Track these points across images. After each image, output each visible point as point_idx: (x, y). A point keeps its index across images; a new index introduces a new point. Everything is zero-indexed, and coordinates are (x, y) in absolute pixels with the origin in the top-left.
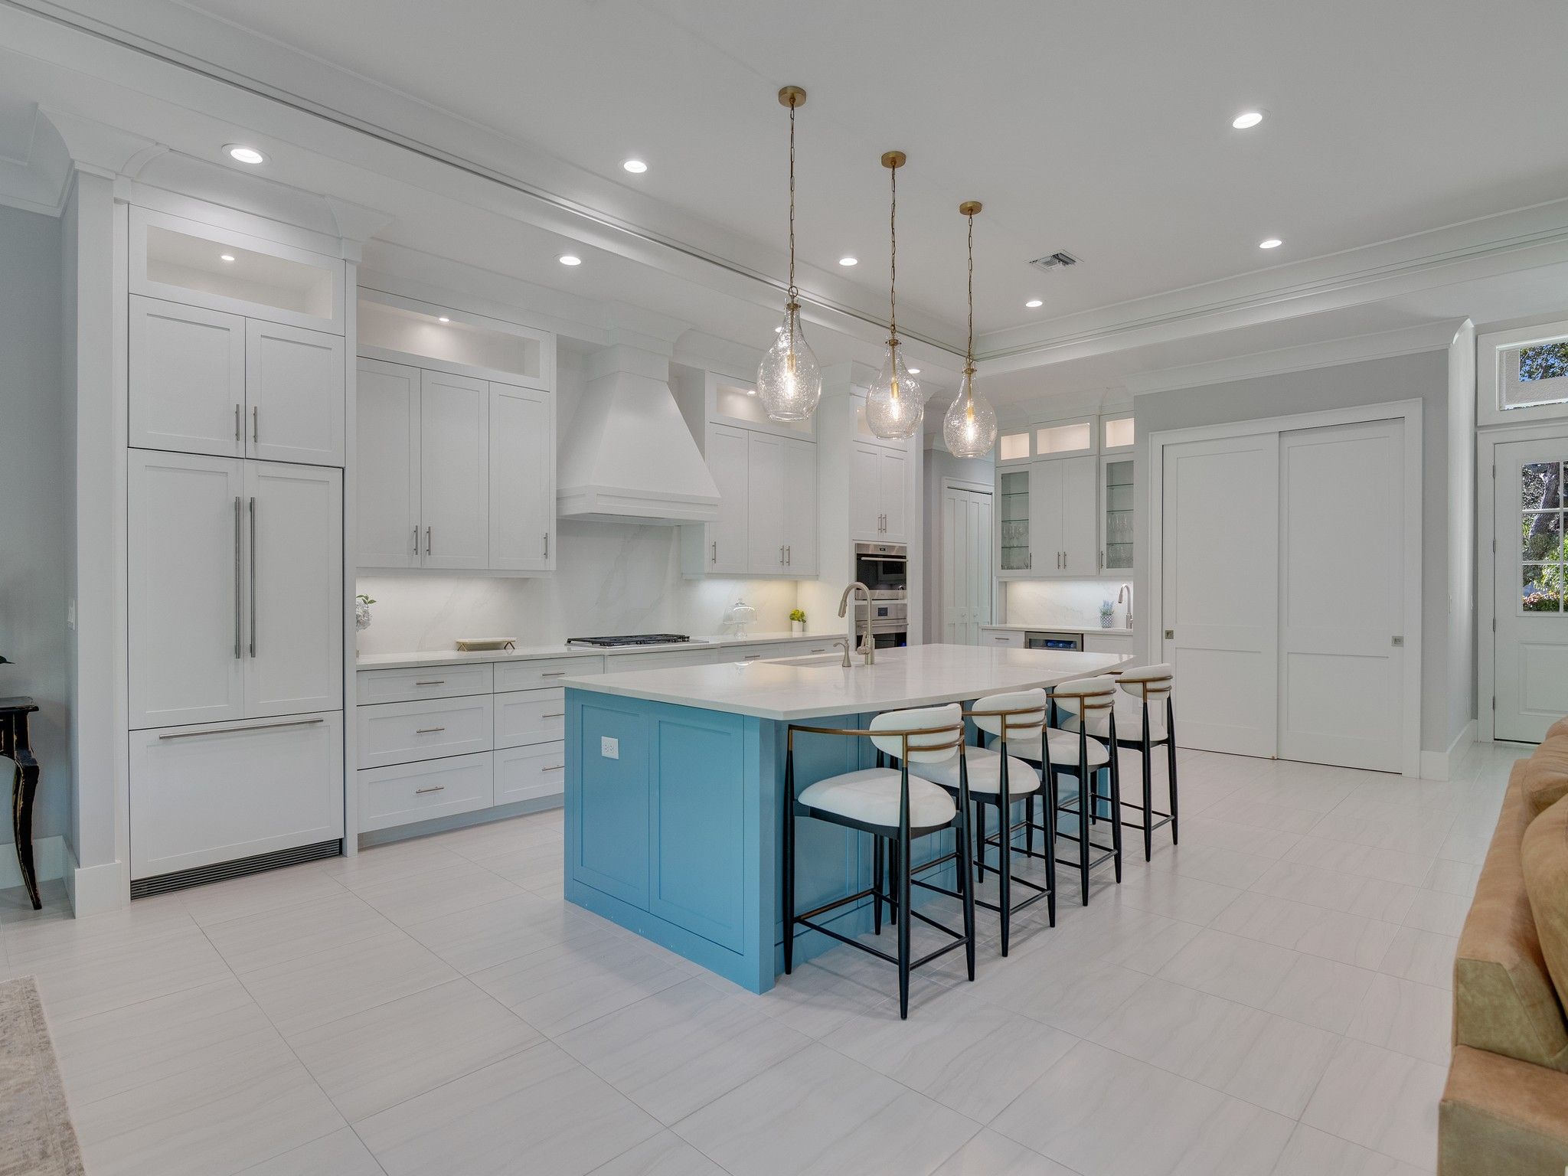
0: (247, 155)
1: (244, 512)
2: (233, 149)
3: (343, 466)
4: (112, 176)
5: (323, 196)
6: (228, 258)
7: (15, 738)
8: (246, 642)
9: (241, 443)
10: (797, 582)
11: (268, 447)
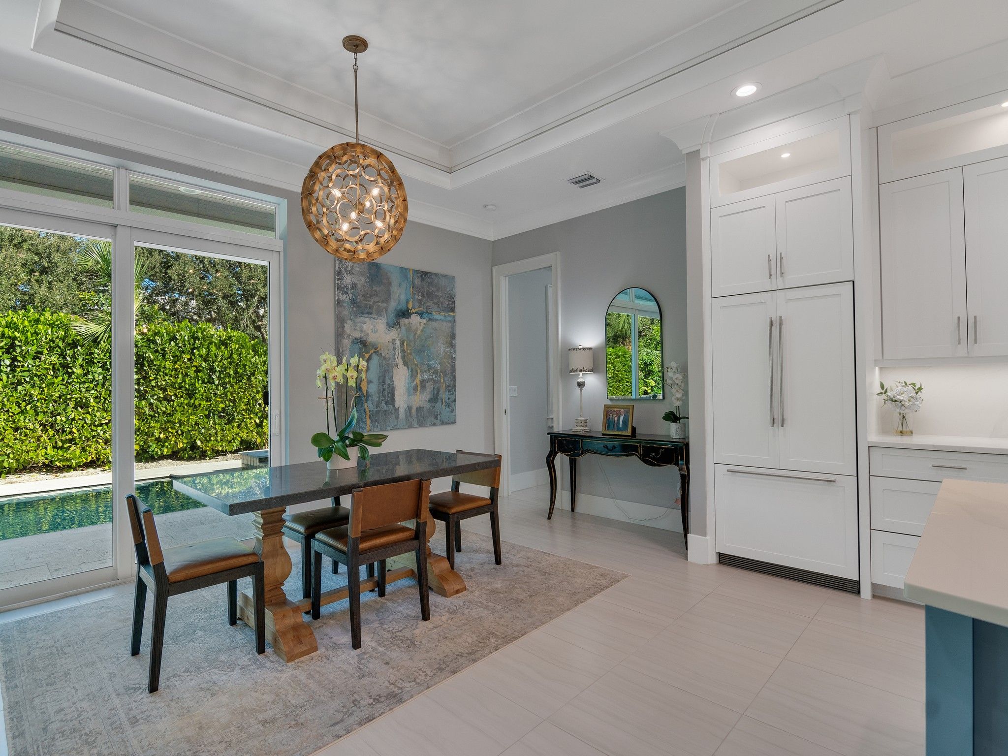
0: (746, 91)
1: (776, 326)
2: (737, 91)
3: (852, 279)
5: (817, 79)
6: (786, 156)
7: (679, 458)
8: (777, 416)
9: (774, 280)
11: (791, 279)
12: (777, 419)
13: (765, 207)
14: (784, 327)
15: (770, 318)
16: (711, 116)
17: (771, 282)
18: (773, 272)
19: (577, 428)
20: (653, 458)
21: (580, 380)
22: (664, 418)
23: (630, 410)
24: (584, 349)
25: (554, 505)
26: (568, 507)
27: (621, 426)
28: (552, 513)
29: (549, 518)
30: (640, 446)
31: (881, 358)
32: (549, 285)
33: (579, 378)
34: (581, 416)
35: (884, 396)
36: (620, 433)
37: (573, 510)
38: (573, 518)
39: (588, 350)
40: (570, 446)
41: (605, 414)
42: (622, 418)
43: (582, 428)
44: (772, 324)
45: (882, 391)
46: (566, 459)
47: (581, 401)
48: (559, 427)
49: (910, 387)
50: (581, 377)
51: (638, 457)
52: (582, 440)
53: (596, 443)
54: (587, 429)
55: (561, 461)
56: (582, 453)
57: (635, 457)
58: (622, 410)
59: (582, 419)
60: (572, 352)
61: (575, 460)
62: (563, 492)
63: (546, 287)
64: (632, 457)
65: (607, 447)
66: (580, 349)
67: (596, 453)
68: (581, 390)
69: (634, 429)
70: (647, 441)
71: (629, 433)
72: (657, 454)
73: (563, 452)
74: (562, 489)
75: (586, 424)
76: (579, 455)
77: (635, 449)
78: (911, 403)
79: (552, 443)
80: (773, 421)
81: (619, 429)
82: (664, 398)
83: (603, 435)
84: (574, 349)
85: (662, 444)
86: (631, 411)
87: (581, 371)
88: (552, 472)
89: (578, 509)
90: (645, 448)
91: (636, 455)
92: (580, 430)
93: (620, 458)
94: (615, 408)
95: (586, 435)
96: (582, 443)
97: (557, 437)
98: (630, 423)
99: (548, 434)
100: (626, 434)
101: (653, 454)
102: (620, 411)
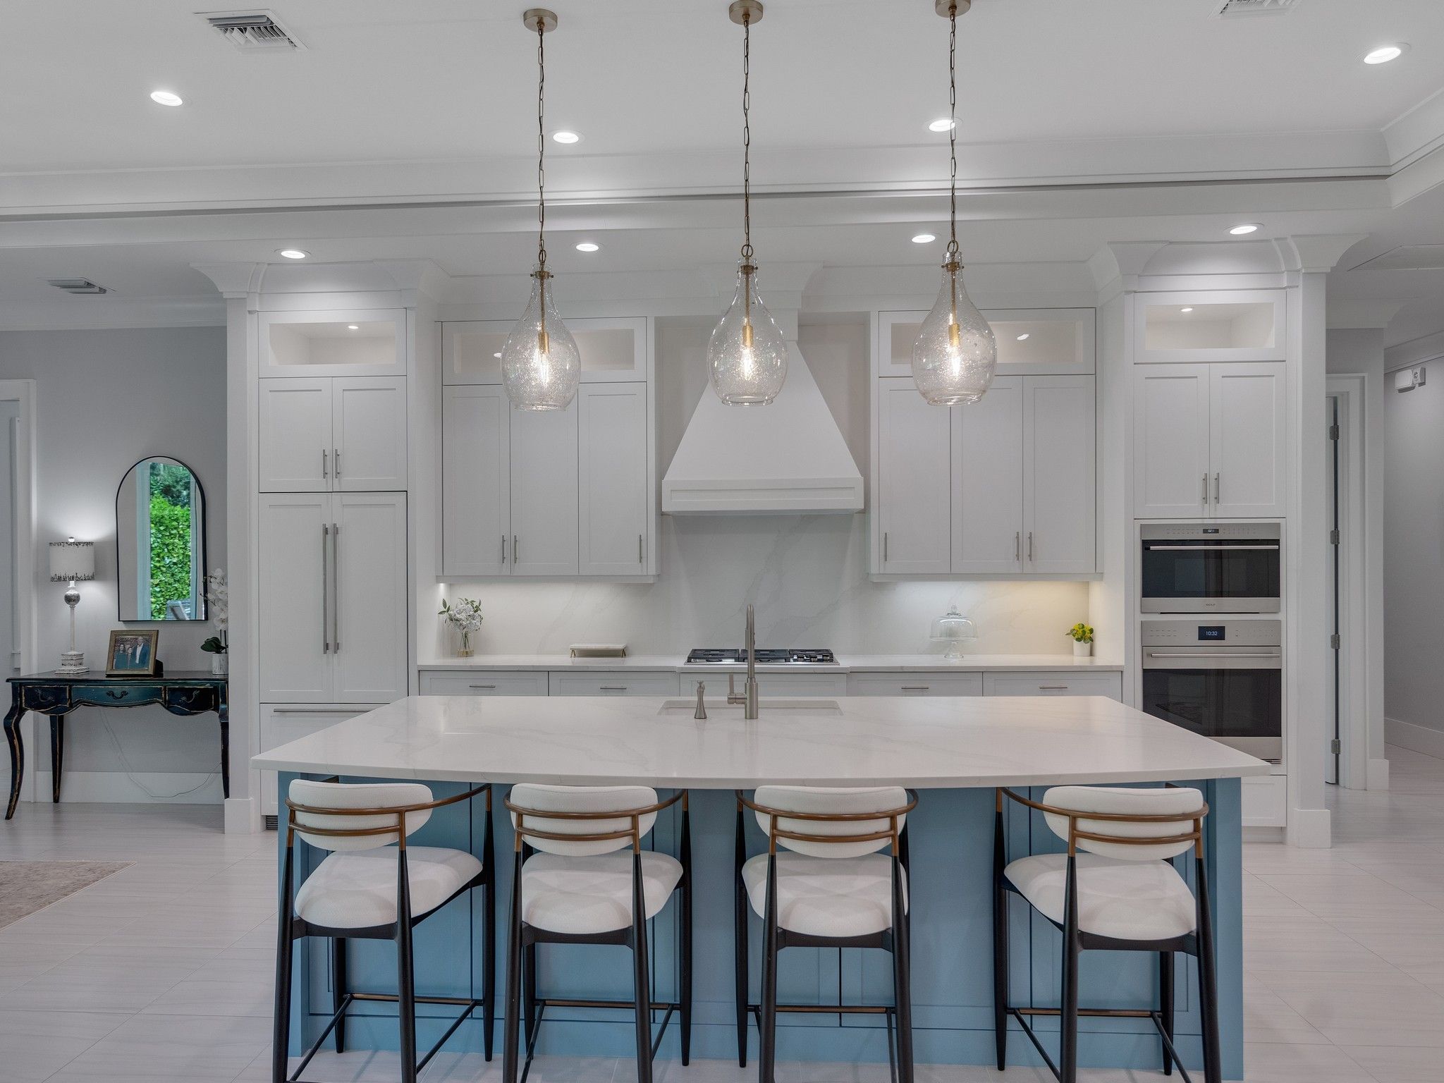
0: (293, 254)
1: (330, 533)
2: (282, 252)
3: (405, 488)
4: (245, 296)
7: (219, 701)
8: (331, 641)
9: (329, 480)
10: (1088, 583)
11: (348, 481)
12: (331, 646)
13: (321, 390)
14: (339, 536)
15: (324, 525)
16: (257, 263)
17: (327, 481)
18: (329, 470)
19: (64, 668)
20: (186, 705)
21: (70, 593)
22: (203, 648)
23: (151, 639)
24: (77, 544)
25: (18, 796)
26: (46, 794)
27: (137, 661)
28: (14, 809)
29: (8, 817)
30: (165, 688)
31: (441, 575)
32: (17, 419)
33: (69, 589)
34: (72, 649)
35: (446, 616)
36: (136, 673)
37: (56, 799)
38: (57, 812)
39: (85, 547)
40: (50, 698)
41: (113, 644)
42: (139, 650)
43: (73, 668)
44: (326, 531)
45: (445, 610)
46: (45, 719)
47: (72, 624)
48: (32, 668)
49: (469, 605)
50: (73, 588)
51: (162, 704)
52: (70, 686)
53: (93, 688)
54: (82, 670)
55: (34, 724)
56: (71, 706)
57: (157, 704)
58: (140, 638)
59: (75, 653)
60: (55, 549)
61: (61, 718)
62: (39, 773)
63: (12, 422)
64: (153, 705)
65: (113, 695)
66: (71, 544)
67: (95, 705)
68: (72, 608)
69: (158, 666)
70: (174, 681)
71: (150, 670)
72: (189, 698)
73: (36, 707)
74: (37, 769)
75: (80, 661)
76: (66, 710)
77: (157, 693)
78: (468, 622)
79: (16, 694)
80: (327, 646)
81: (134, 666)
82: (207, 618)
83: (108, 676)
84: (59, 544)
85: (196, 684)
86: (154, 639)
87: (72, 578)
88: (16, 742)
89: (66, 797)
90: (173, 691)
91: (158, 702)
92: (70, 671)
93: (133, 708)
94: (128, 635)
95: (81, 678)
96: (70, 691)
97: (25, 684)
98: (152, 656)
99: (8, 681)
100: (146, 673)
101: (184, 698)
102: (136, 639)
